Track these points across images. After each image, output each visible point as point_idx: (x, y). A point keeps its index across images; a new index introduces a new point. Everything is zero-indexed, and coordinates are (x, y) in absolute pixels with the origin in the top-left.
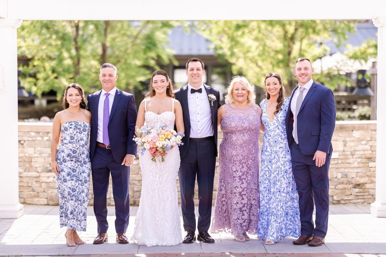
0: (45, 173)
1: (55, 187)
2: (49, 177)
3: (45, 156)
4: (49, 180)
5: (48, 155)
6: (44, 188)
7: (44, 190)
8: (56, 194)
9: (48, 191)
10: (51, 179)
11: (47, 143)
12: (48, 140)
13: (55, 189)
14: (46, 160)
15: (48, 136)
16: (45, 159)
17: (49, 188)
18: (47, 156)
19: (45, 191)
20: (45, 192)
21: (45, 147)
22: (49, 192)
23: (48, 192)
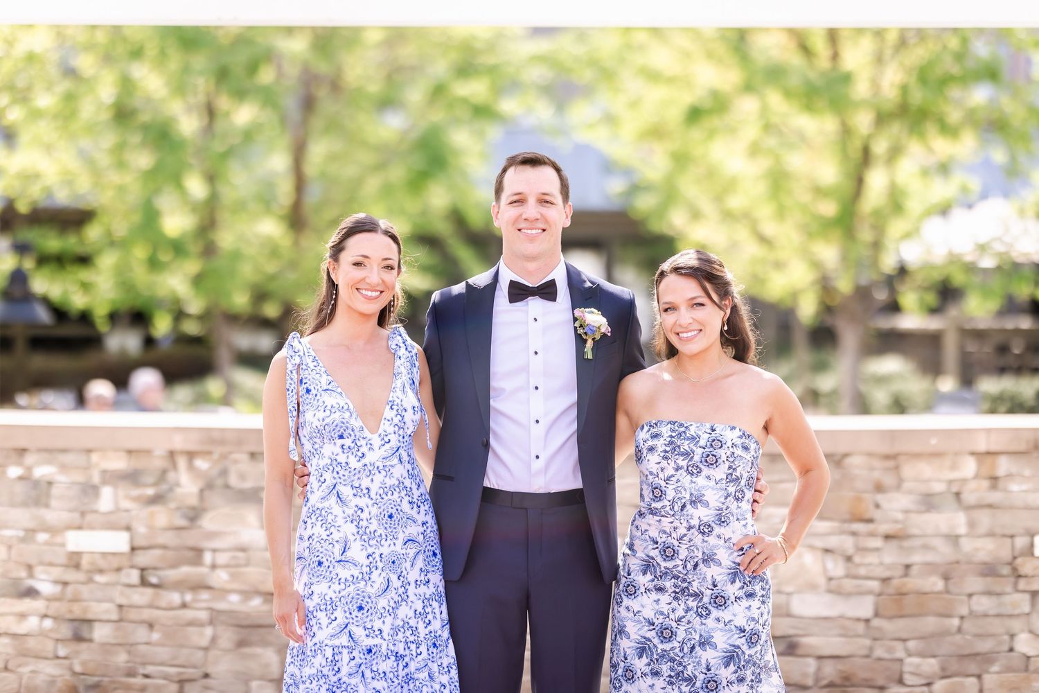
0: (9, 600)
1: (44, 654)
2: (23, 616)
3: (11, 537)
4: (23, 628)
5: (21, 534)
6: (8, 654)
7: (7, 662)
8: (49, 679)
9: (20, 666)
10: (32, 623)
11: (20, 488)
12: (21, 478)
13: (46, 658)
14: (14, 552)
15: (20, 464)
16: (10, 547)
17: (25, 655)
18: (18, 537)
19: (10, 666)
20: (12, 671)
21: (13, 505)
22: (25, 670)
23: (21, 670)
